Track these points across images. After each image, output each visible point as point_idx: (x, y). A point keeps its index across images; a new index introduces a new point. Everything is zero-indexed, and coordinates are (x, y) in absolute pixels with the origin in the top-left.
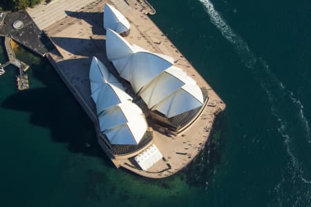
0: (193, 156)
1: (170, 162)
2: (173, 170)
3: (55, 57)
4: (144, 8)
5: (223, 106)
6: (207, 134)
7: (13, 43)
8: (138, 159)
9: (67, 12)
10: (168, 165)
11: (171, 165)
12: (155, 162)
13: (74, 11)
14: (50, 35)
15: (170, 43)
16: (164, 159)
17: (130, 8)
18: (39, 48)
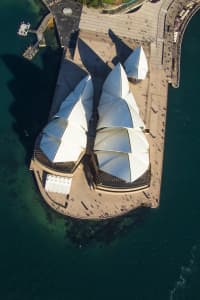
0: (91, 217)
1: (70, 203)
2: (66, 211)
3: (68, 54)
4: (172, 76)
5: (155, 205)
6: (119, 212)
7: (51, 21)
8: (49, 177)
9: (110, 31)
10: (66, 204)
11: (69, 206)
12: (59, 192)
13: (116, 34)
14: (81, 36)
15: (164, 119)
16: (68, 196)
17: (160, 67)
18: (65, 39)
